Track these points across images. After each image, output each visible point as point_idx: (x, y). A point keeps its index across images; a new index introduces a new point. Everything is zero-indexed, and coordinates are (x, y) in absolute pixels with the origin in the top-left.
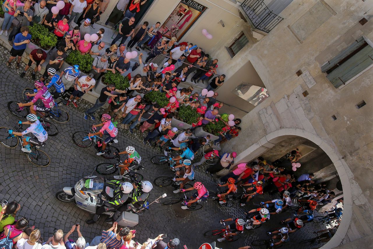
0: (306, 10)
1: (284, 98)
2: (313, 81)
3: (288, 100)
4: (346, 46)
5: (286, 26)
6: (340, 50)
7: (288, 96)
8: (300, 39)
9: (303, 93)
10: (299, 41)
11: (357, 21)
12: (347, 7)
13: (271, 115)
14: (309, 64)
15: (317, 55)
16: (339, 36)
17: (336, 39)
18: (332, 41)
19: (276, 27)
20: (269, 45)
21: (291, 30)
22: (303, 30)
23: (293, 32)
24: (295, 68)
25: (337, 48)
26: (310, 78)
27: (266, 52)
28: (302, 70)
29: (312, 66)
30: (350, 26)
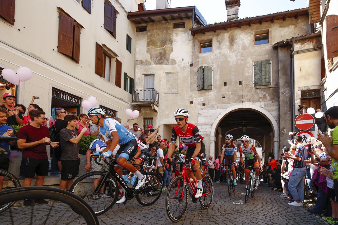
0: (165, 82)
1: (198, 116)
2: (201, 98)
3: (201, 115)
4: (196, 77)
5: (164, 95)
6: (196, 80)
7: (199, 114)
8: (176, 93)
9: (203, 106)
10: (176, 94)
11: (190, 67)
12: (180, 67)
13: (202, 128)
14: (191, 96)
15: (190, 90)
16: (190, 77)
17: (190, 79)
18: (189, 81)
19: (159, 99)
20: (165, 108)
21: (168, 94)
22: (172, 89)
23: (170, 94)
24: (188, 103)
25: (194, 80)
26: (198, 99)
27: (167, 112)
28: (191, 100)
29: (193, 95)
30: (189, 70)
